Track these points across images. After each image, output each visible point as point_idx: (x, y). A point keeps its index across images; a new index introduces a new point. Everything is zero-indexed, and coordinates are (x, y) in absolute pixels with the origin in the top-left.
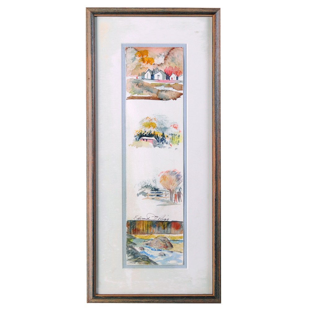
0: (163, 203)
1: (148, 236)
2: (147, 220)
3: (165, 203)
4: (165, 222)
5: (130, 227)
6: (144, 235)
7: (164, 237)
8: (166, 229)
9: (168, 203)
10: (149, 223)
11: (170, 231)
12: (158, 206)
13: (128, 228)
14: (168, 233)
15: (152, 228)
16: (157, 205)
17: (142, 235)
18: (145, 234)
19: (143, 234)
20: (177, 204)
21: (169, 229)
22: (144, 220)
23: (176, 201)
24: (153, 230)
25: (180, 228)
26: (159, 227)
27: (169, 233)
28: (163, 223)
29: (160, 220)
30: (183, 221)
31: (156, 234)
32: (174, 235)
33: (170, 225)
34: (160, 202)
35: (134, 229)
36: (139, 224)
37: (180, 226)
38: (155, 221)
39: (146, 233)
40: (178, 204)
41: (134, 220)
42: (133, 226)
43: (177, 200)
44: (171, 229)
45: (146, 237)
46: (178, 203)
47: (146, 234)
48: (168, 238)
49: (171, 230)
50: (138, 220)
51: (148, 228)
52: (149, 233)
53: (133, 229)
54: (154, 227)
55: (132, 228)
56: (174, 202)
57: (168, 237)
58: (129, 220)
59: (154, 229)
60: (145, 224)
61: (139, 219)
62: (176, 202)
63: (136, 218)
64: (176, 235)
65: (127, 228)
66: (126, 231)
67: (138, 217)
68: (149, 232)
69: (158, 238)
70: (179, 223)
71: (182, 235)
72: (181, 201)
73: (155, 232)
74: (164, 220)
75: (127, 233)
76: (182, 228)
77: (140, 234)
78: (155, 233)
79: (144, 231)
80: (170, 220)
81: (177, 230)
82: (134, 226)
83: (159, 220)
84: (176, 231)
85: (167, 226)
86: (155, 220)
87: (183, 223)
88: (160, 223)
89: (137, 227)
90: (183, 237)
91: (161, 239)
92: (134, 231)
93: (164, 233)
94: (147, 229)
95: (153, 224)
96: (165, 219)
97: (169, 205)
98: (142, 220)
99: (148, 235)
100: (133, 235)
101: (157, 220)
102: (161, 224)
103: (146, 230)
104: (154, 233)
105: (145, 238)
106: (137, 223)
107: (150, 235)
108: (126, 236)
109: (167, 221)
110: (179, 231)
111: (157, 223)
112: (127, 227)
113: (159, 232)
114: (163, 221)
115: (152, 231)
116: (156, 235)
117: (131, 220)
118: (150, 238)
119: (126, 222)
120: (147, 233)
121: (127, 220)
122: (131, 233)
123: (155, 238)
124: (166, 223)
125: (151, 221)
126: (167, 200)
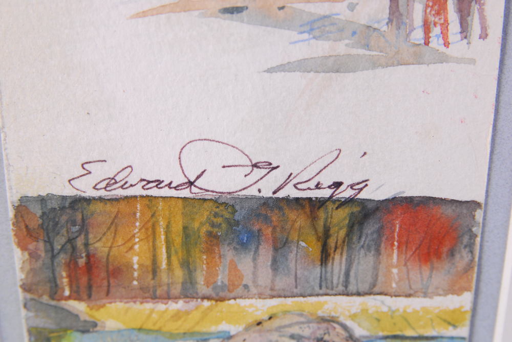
0: (321, 48)
1: (196, 315)
2: (185, 193)
3: (341, 48)
4: (330, 206)
5: (41, 245)
6: (161, 307)
7: (323, 320)
8: (338, 264)
9: (367, 46)
10: (204, 214)
11: (369, 279)
12: (279, 76)
13: (33, 256)
14: (352, 288)
15: (228, 253)
16: (270, 71)
17: (149, 306)
18: (168, 297)
19: (155, 298)
20: (443, 59)
21: (364, 263)
22: (155, 192)
23: (436, 31)
24: (233, 267)
25: (452, 253)
26: (280, 246)
27: (364, 287)
28: (313, 218)
29: (295, 194)
30: (481, 199)
31: (261, 296)
32: (401, 303)
33: (370, 228)
34: (295, 36)
35: (82, 262)
36: (114, 224)
37: (456, 240)
38: (248, 198)
39: (177, 290)
40: (458, 61)
41: (69, 192)
42: (71, 241)
43: (445, 26)
44: (384, 258)
45: (177, 316)
46: (458, 47)
47: (176, 298)
48: (349, 323)
49: (376, 268)
50: (102, 193)
51: (188, 252)
52: (202, 289)
53: (72, 265)
54: (243, 246)
55: (62, 258)
56: (418, 35)
57: (353, 317)
58: (32, 192)
59: (245, 264)
60: (162, 223)
61: (111, 182)
62: (436, 42)
63: (90, 181)
64: (416, 303)
65: (18, 256)
66: (20, 276)
67: (100, 172)
68: (200, 278)
69: (276, 323)
70: (448, 211)
71: (465, 300)
72: (484, 36)
73: (248, 280)
74: (326, 193)
75: (26, 288)
76: (465, 253)
77: (134, 298)
78: (254, 290)
79: (164, 277)
80: (374, 193)
81: (426, 271)
82: (80, 242)
83: (281, 194)
84: (419, 275)
85: (349, 234)
86: (253, 192)
87: (479, 215)
88: (292, 215)
89: (100, 247)
90: (468, 317)
91: (296, 330)
92: (84, 280)
93: (326, 288)
94: (187, 265)
95: (232, 224)
96: (338, 185)
97: (375, 64)
98: (137, 191)
99: (193, 304)
100: (79, 307)
101: (267, 193)
102: (299, 220)
103: (179, 273)
104: (240, 290)
105: (172, 327)
106: (101, 215)
107: (206, 303)
108: (23, 312)
109: (350, 201)
110: (440, 276)
111: (267, 219)
112: (23, 247)
113: (283, 282)
114: (321, 203)
115: (222, 278)
116: (259, 307)
117: (50, 197)
118: (213, 329)
119: (11, 214)
120: (188, 292)
121: (12, 197)
122: (55, 293)
123: (247, 329)
124: (341, 216)
125: (215, 201)
126: (364, 21)
